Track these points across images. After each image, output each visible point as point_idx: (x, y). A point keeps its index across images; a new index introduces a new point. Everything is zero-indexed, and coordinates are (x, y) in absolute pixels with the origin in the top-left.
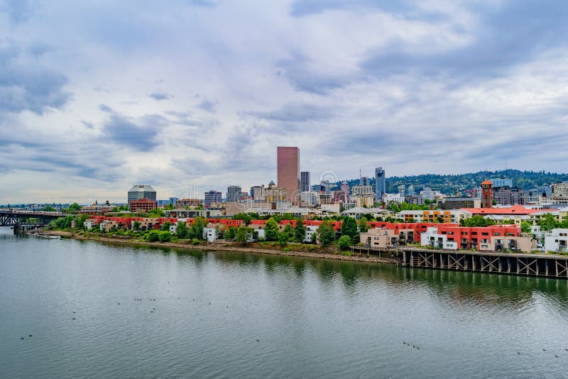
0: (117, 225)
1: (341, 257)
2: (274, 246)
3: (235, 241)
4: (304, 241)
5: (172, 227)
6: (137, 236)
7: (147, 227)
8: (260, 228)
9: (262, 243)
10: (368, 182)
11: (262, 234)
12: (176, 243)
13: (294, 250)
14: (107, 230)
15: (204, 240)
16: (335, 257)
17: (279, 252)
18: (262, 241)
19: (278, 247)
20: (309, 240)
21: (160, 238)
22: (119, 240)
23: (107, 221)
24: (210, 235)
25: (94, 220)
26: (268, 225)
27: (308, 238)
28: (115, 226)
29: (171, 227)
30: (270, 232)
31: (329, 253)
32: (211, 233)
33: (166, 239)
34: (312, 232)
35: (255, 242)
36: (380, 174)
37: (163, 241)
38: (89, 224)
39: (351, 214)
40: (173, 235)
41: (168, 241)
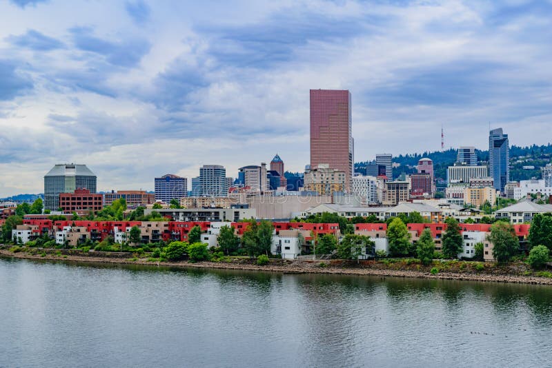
0: (88, 235)
1: (537, 280)
2: (409, 264)
3: (333, 257)
4: (460, 256)
5: (206, 236)
6: (140, 253)
7: (151, 238)
8: (378, 236)
9: (385, 260)
10: (474, 158)
11: (382, 245)
12: (222, 261)
13: (447, 271)
14: (73, 243)
15: (276, 257)
16: (525, 280)
17: (421, 274)
18: (383, 257)
19: (418, 266)
20: (469, 256)
21: (190, 255)
22: (107, 260)
23: (68, 228)
24: (287, 248)
25: (33, 227)
26: (393, 230)
27: (468, 250)
28: (84, 236)
29: (203, 236)
30: (397, 243)
31: (512, 274)
32: (288, 245)
33: (201, 255)
34: (474, 242)
35: (369, 259)
36: (499, 141)
37: (196, 260)
38: (23, 234)
39: (514, 214)
40: (212, 249)
41: (205, 259)
